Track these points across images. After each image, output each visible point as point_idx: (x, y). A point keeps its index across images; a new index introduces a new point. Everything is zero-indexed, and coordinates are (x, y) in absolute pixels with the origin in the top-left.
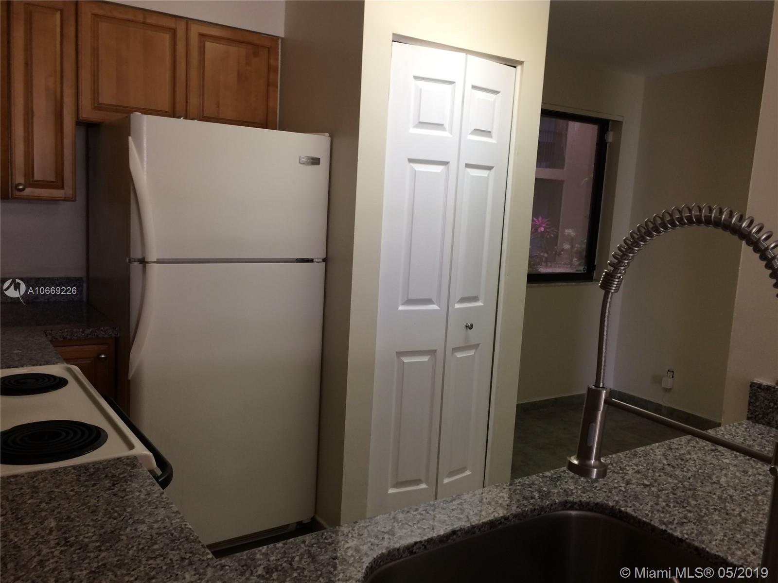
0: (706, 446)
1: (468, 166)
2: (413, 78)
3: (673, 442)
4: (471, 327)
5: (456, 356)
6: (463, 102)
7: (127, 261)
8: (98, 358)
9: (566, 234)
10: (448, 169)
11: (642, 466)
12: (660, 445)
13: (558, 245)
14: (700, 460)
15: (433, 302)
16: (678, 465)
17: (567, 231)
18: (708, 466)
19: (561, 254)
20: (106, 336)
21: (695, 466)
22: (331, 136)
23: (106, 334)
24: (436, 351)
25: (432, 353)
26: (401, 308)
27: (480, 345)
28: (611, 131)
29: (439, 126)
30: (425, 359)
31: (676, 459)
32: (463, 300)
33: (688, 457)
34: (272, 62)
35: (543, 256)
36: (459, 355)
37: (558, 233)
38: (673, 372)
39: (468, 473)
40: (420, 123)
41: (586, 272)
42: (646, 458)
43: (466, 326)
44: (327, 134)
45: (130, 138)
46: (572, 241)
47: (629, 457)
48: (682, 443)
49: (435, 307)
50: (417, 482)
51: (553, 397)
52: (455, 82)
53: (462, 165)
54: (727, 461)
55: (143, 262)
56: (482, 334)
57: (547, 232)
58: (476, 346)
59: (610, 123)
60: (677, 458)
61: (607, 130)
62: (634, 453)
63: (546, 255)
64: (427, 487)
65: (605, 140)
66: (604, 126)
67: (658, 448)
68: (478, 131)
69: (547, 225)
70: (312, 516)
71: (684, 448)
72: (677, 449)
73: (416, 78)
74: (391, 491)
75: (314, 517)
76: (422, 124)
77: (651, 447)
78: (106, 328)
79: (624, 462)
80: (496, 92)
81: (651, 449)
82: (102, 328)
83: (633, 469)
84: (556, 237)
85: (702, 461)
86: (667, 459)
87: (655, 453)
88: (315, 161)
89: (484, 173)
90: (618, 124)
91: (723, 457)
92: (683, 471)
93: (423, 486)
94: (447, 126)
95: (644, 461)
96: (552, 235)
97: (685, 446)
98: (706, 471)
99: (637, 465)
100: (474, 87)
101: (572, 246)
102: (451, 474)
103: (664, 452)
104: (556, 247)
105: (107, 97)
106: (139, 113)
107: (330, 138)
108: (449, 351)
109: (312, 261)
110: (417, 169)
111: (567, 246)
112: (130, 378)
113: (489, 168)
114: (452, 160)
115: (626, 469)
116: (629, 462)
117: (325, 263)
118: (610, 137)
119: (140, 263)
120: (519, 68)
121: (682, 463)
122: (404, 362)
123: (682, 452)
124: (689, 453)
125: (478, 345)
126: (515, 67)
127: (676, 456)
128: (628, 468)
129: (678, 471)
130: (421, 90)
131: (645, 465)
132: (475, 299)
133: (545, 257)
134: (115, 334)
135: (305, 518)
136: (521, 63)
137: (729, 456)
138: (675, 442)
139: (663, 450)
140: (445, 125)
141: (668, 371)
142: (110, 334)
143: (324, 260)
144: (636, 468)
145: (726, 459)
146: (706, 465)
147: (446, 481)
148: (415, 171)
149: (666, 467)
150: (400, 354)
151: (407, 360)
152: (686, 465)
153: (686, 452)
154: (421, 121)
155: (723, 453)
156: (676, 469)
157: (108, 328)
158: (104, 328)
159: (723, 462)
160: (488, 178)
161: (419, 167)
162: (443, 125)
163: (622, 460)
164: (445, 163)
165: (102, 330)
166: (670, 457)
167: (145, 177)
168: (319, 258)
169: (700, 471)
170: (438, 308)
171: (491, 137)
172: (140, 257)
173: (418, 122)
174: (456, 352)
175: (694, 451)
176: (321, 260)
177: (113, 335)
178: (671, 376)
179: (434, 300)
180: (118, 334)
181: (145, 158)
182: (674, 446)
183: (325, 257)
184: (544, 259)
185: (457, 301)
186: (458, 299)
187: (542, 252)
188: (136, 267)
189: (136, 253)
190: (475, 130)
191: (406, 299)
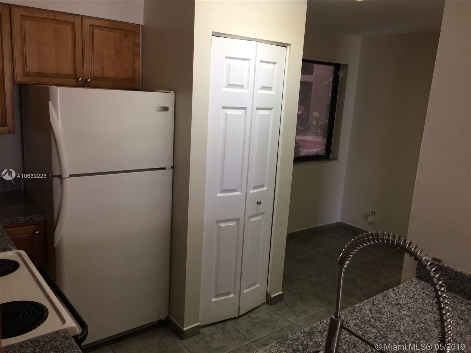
0: (393, 301)
1: (258, 109)
2: (224, 57)
3: (375, 299)
4: (260, 203)
5: (251, 220)
6: (255, 71)
7: (51, 176)
8: (34, 233)
9: (314, 115)
10: (246, 112)
11: (358, 320)
12: (368, 302)
13: (309, 121)
14: (390, 313)
15: (237, 190)
16: (377, 318)
17: (314, 114)
18: (394, 317)
19: (311, 127)
20: (39, 220)
21: (387, 318)
22: (175, 93)
23: (39, 219)
24: (239, 218)
25: (237, 220)
26: (219, 195)
27: (265, 213)
28: (342, 70)
29: (241, 86)
30: (233, 223)
31: (377, 313)
32: (255, 188)
33: (383, 310)
34: (136, 41)
35: (300, 129)
36: (253, 220)
37: (309, 115)
38: (374, 213)
39: (258, 285)
40: (229, 85)
41: (326, 154)
42: (360, 313)
43: (257, 203)
44: (172, 92)
45: (50, 102)
46: (317, 119)
47: (351, 313)
48: (380, 299)
49: (238, 193)
50: (229, 293)
51: (306, 229)
52: (250, 59)
53: (255, 108)
54: (404, 313)
55: (60, 177)
56: (267, 206)
57: (303, 114)
58: (263, 213)
59: (341, 65)
60: (377, 311)
61: (340, 70)
62: (354, 309)
63: (302, 128)
64: (234, 296)
65: (338, 76)
66: (337, 67)
67: (367, 304)
68: (263, 88)
69: (303, 110)
70: (167, 316)
71: (381, 303)
72: (377, 304)
73: (226, 58)
74: (214, 300)
75: (168, 316)
76: (230, 86)
77: (363, 304)
78: (38, 215)
79: (348, 317)
80: (275, 63)
81: (363, 305)
82: (36, 216)
83: (353, 322)
84: (308, 117)
85: (390, 314)
86: (372, 313)
87: (365, 309)
88: (166, 109)
89: (267, 112)
90: (346, 66)
91: (402, 309)
92: (380, 323)
93: (232, 296)
94: (245, 86)
95: (359, 315)
96: (306, 116)
97: (382, 301)
98: (393, 322)
99: (355, 319)
100: (261, 61)
101: (318, 123)
102: (248, 287)
103: (370, 308)
104: (308, 123)
105: (32, 67)
106: (55, 86)
107: (174, 94)
108: (247, 218)
109: (164, 169)
110: (227, 113)
111: (314, 123)
112: (55, 247)
113: (271, 109)
114: (249, 106)
115: (349, 323)
116: (351, 317)
117: (172, 169)
118: (341, 74)
119: (59, 178)
120: (288, 47)
121: (380, 316)
122: (220, 226)
123: (380, 306)
124: (384, 307)
125: (264, 213)
126: (286, 47)
127: (376, 311)
128: (350, 322)
129: (378, 323)
130: (230, 65)
131: (360, 319)
132: (262, 186)
133: (301, 129)
134: (44, 219)
135: (163, 318)
136: (290, 45)
137: (406, 309)
138: (376, 298)
139: (369, 305)
140: (244, 86)
141: (372, 212)
142: (42, 218)
143: (172, 167)
144: (355, 321)
145: (404, 311)
146: (393, 317)
147: (245, 291)
148: (227, 114)
149: (371, 319)
150: (218, 222)
151: (222, 225)
152: (382, 317)
153: (382, 307)
154: (230, 83)
155: (402, 306)
156: (376, 321)
157: (40, 215)
158: (37, 216)
159: (402, 314)
160: (269, 115)
161: (229, 112)
162: (243, 85)
163: (347, 316)
164: (244, 108)
165: (36, 217)
166: (373, 312)
167: (60, 126)
168: (169, 167)
169: (390, 322)
170: (241, 194)
171: (272, 90)
172: (58, 174)
173: (228, 84)
174: (251, 218)
175: (386, 305)
176: (170, 168)
177: (43, 219)
178: (373, 215)
179: (238, 189)
180: (46, 218)
181: (60, 115)
182: (376, 302)
183: (172, 165)
184: (301, 131)
185: (251, 189)
186: (252, 187)
187: (300, 126)
188: (56, 180)
189: (56, 172)
190: (262, 87)
191: (222, 190)
